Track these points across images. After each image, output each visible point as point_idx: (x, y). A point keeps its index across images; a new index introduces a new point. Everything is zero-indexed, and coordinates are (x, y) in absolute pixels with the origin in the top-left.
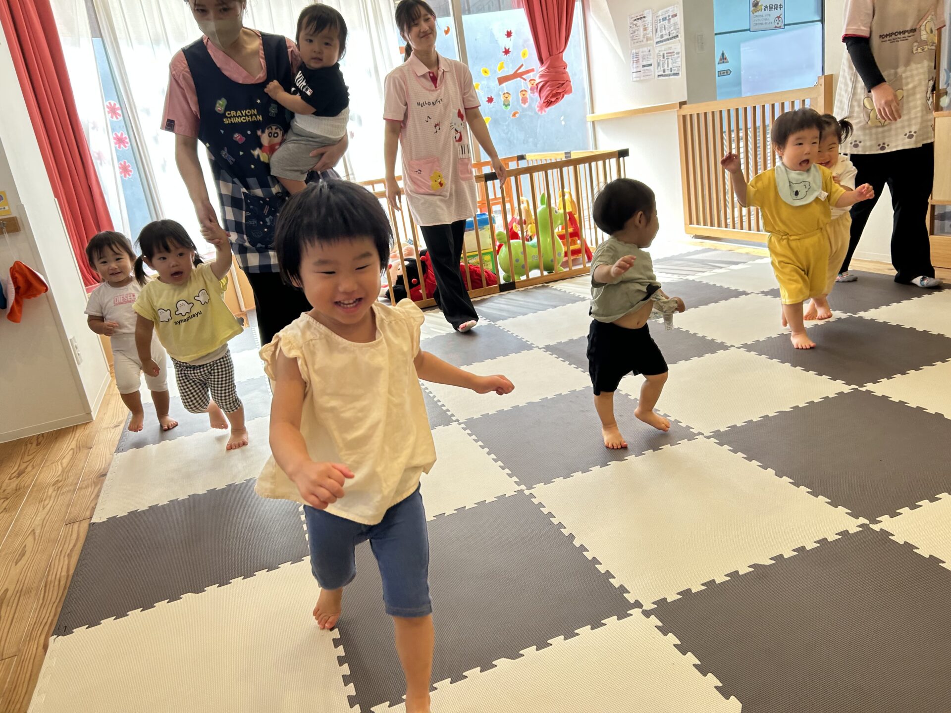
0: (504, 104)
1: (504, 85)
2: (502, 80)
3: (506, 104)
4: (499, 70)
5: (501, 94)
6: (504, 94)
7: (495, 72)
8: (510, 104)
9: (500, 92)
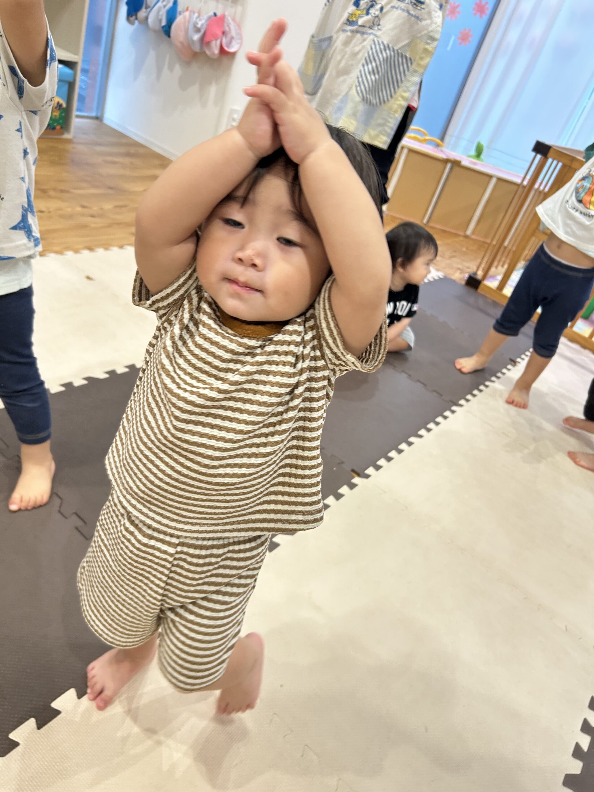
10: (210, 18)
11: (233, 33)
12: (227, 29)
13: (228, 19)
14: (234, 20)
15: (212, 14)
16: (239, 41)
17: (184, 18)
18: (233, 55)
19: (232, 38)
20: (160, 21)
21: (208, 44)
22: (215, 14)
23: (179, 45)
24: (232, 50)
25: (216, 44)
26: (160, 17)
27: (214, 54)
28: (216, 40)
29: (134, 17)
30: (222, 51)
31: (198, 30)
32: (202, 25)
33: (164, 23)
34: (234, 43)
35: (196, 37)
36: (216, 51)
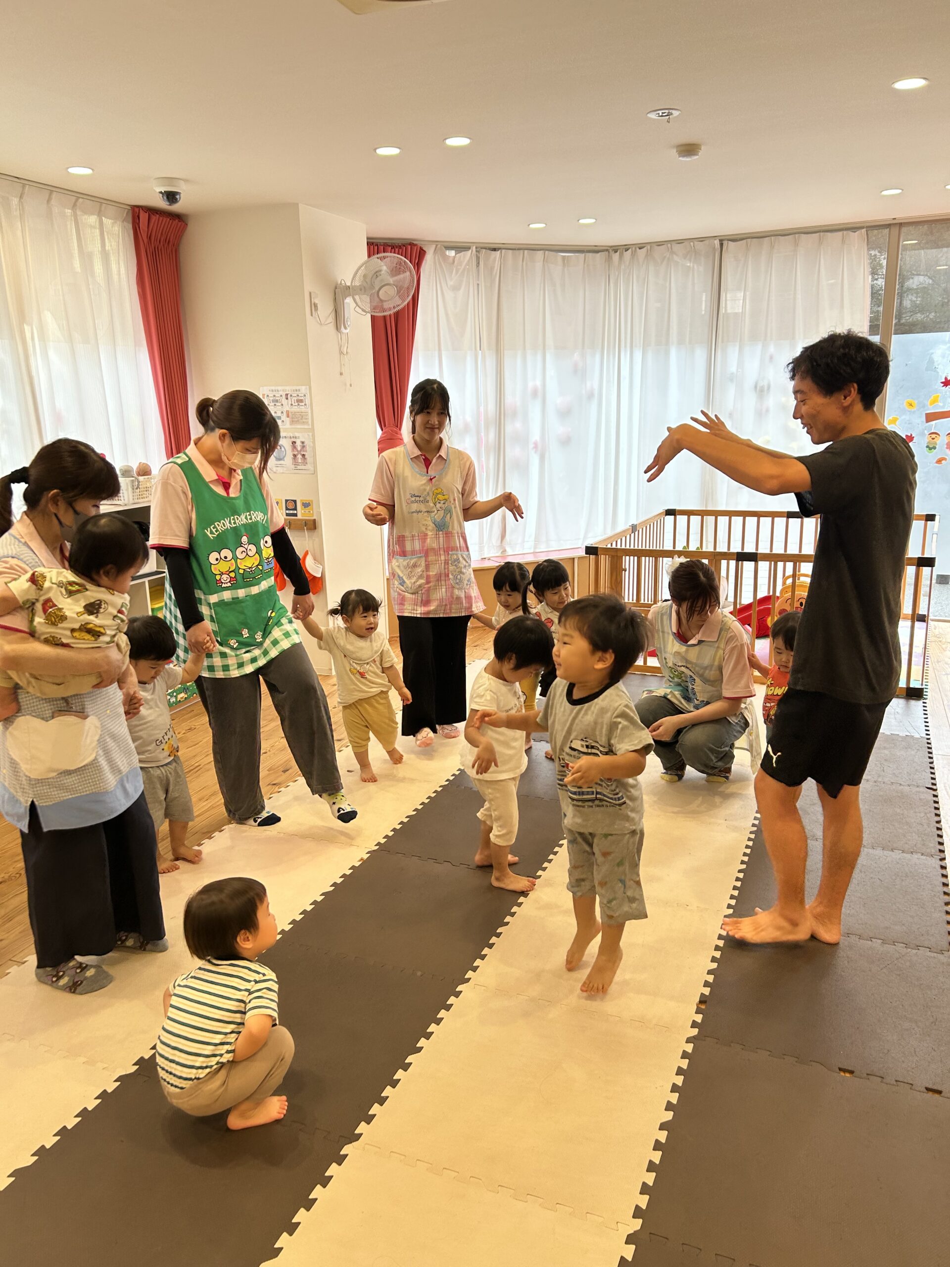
0: (927, 447)
1: (934, 423)
2: (930, 417)
3: (931, 446)
4: (931, 404)
5: (927, 433)
6: (930, 434)
7: (924, 406)
8: (937, 447)
9: (926, 431)
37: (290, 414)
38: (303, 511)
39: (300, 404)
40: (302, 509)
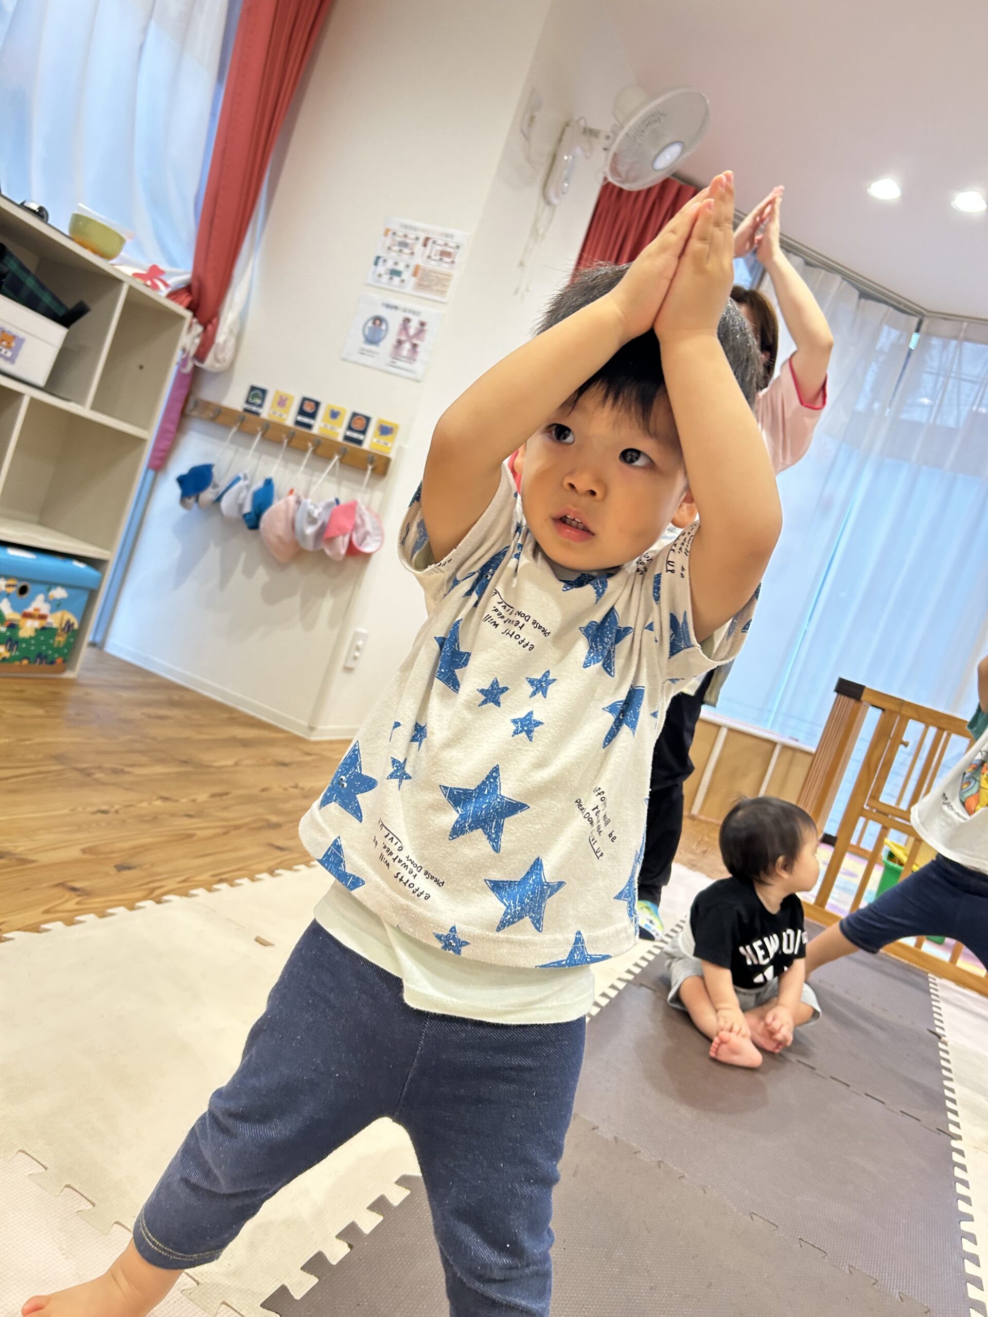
10: (329, 506)
11: (369, 527)
12: (359, 521)
13: (360, 508)
14: (368, 508)
15: (332, 499)
16: (379, 538)
17: (287, 503)
18: (368, 556)
19: (367, 534)
20: (241, 506)
21: (331, 541)
22: (337, 501)
23: (274, 540)
24: (367, 549)
25: (343, 541)
26: (240, 501)
27: (338, 554)
28: (344, 535)
29: (193, 500)
30: (352, 550)
31: (313, 521)
32: (319, 514)
33: (247, 508)
34: (369, 539)
35: (310, 530)
36: (343, 551)
37: (420, 272)
38: (375, 440)
39: (446, 259)
40: (374, 436)
